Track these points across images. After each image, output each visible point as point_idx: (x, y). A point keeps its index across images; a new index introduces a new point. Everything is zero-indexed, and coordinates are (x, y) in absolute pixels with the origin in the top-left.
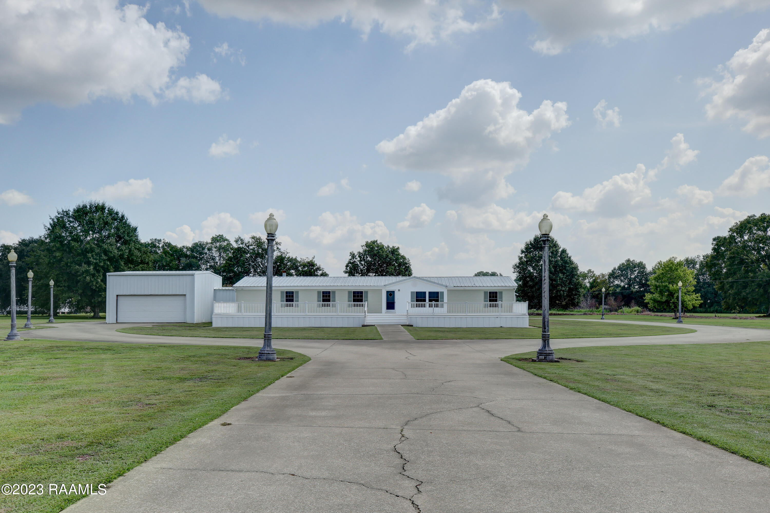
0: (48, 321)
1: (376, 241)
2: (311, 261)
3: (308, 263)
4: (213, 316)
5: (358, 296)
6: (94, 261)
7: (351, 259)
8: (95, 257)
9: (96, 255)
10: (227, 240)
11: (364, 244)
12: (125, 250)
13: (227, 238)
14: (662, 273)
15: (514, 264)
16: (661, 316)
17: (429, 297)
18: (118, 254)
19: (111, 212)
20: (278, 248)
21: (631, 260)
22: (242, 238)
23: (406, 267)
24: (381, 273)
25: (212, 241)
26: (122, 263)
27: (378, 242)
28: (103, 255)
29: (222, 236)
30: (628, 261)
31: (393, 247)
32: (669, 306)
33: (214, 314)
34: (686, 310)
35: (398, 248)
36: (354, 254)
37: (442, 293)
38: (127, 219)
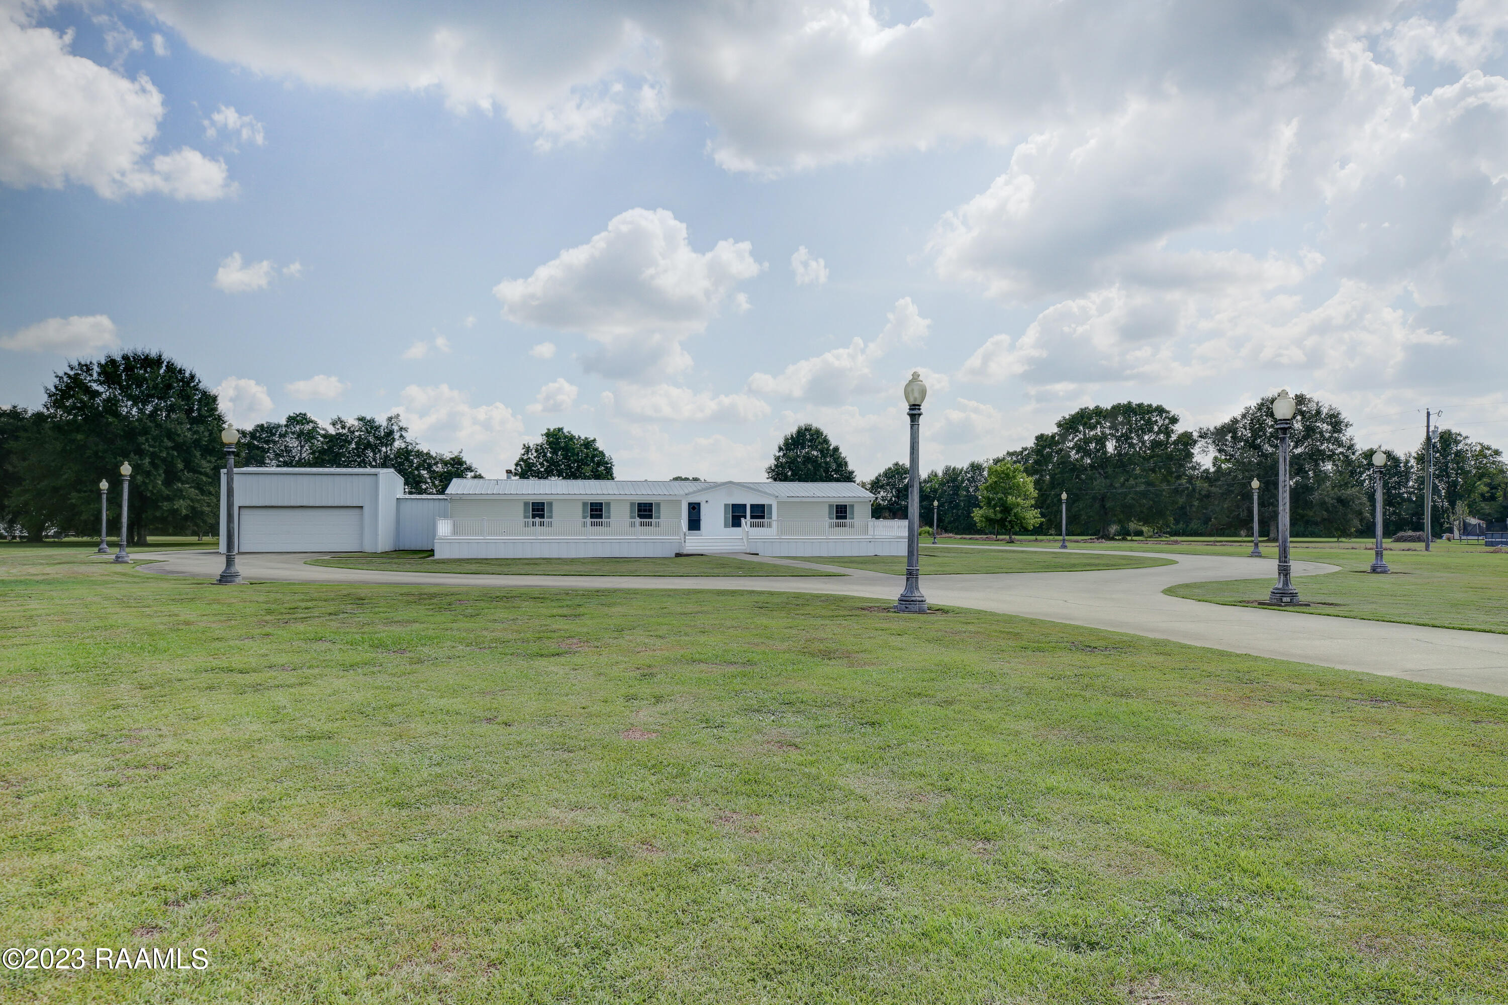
0: (96, 549)
1: (562, 429)
2: (456, 457)
3: (452, 459)
4: (435, 541)
5: (645, 510)
6: (151, 449)
7: (524, 455)
8: (152, 442)
9: (154, 439)
10: (312, 422)
11: (545, 431)
12: (203, 432)
13: (313, 418)
14: (996, 482)
15: (767, 466)
16: (970, 539)
17: (751, 512)
18: (191, 439)
19: (171, 367)
20: (401, 436)
21: (901, 464)
22: (343, 419)
23: (607, 468)
24: (573, 475)
25: (288, 422)
26: (198, 454)
27: (565, 431)
28: (165, 440)
29: (305, 415)
30: (897, 464)
31: (586, 438)
32: (1004, 526)
33: (437, 538)
34: (1025, 531)
35: (595, 440)
36: (529, 447)
37: (770, 506)
38: (200, 382)
